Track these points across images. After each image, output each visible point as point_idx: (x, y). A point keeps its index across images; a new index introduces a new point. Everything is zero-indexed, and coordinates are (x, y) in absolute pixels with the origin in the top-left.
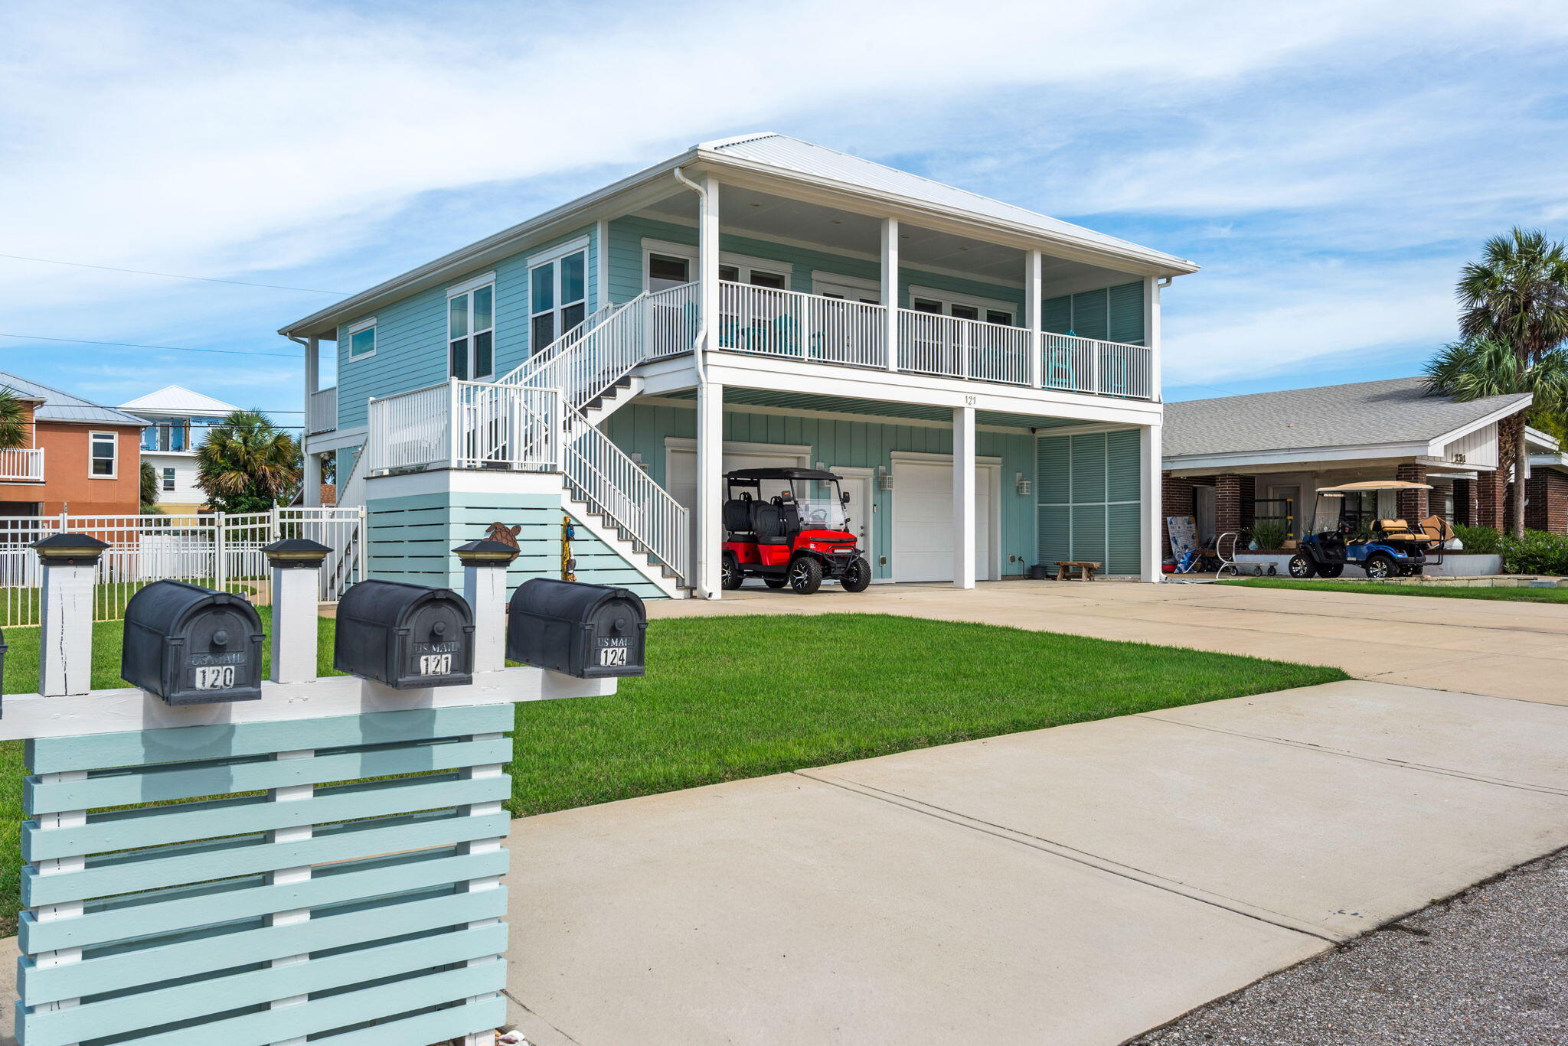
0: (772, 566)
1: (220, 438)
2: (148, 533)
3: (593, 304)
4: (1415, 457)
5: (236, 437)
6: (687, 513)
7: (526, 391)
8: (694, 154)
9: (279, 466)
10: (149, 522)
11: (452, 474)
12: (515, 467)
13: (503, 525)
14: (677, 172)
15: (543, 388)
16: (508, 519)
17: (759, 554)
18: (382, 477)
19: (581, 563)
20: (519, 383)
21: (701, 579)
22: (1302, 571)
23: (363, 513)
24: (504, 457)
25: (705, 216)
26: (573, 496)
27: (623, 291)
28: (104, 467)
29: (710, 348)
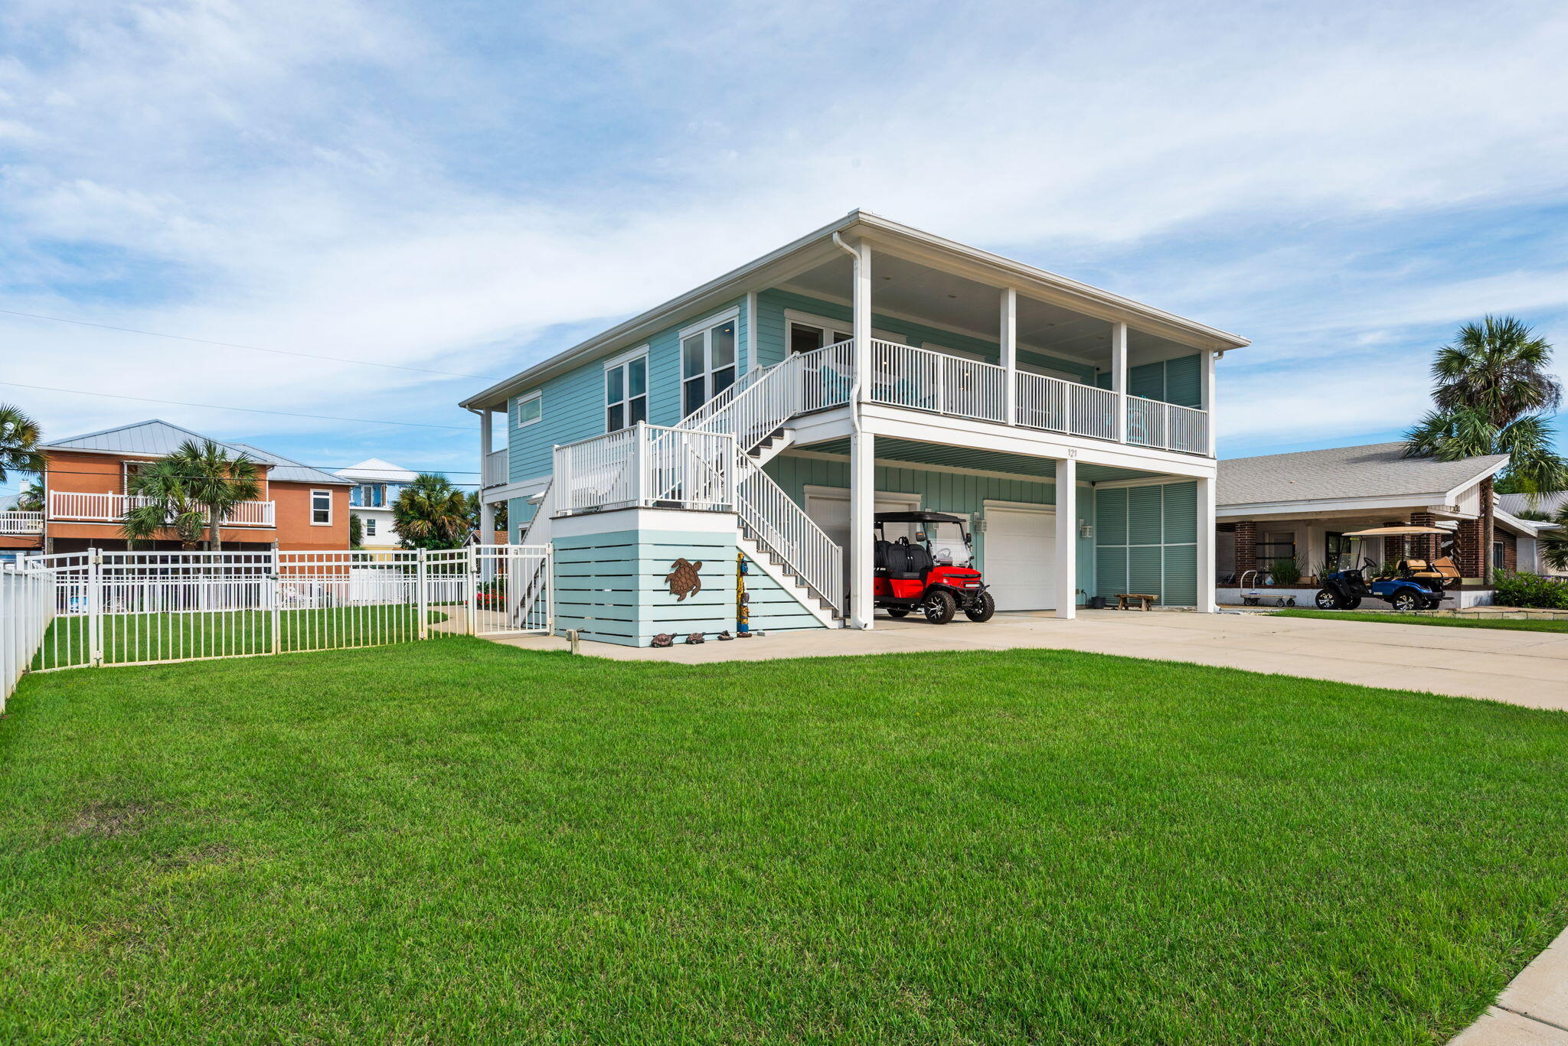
0: (903, 599)
1: (410, 495)
2: (355, 567)
3: (743, 367)
4: (1427, 507)
5: (422, 494)
6: (840, 549)
7: (706, 436)
8: (855, 217)
9: (455, 516)
10: (355, 557)
11: (641, 512)
12: (688, 507)
13: (686, 561)
14: (836, 236)
15: (719, 434)
16: (691, 555)
17: (891, 588)
18: (566, 517)
19: (753, 596)
20: (696, 428)
21: (856, 611)
22: (1328, 604)
23: (550, 550)
24: (680, 498)
25: (859, 279)
26: (745, 535)
27: (770, 356)
28: (322, 517)
29: (863, 400)
